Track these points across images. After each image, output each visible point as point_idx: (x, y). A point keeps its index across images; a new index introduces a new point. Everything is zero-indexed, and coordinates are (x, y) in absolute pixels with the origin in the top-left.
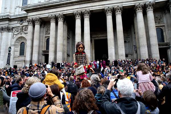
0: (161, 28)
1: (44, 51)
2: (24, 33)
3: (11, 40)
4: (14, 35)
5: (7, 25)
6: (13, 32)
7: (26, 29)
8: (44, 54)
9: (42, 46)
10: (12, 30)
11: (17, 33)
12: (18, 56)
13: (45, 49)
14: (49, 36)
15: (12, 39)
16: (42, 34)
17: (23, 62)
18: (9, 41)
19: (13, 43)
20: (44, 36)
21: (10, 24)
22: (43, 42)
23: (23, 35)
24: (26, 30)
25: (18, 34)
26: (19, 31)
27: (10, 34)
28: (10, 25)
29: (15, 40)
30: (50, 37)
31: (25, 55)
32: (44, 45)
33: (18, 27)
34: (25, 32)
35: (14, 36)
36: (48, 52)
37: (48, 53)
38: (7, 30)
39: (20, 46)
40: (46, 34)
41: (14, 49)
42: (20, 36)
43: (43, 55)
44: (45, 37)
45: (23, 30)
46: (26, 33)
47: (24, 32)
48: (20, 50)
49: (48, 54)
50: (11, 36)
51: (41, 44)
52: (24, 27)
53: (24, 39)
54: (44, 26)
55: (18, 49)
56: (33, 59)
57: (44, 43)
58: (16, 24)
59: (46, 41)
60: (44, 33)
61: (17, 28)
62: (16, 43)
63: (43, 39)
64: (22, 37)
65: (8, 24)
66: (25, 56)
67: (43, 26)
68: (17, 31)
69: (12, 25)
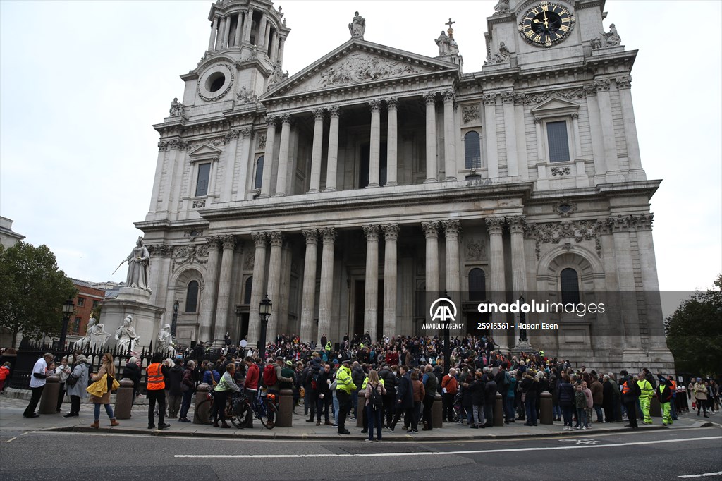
0: (481, 268)
1: (240, 307)
2: (199, 262)
3: (169, 275)
4: (176, 263)
5: (162, 240)
6: (174, 257)
7: (203, 252)
8: (240, 313)
9: (237, 295)
10: (172, 252)
11: (183, 260)
12: (183, 314)
13: (243, 302)
14: (251, 272)
15: (172, 274)
16: (236, 269)
17: (194, 327)
18: (165, 277)
19: (173, 283)
20: (242, 272)
21: (168, 238)
22: (238, 285)
23: (196, 267)
24: (201, 256)
25: (185, 261)
26: (188, 256)
27: (168, 260)
28: (167, 240)
29: (176, 275)
30: (254, 276)
31: (197, 311)
32: (240, 292)
33: (185, 245)
34: (201, 259)
35: (176, 266)
36: (248, 308)
37: (247, 312)
38: (161, 252)
39: (187, 290)
40: (245, 269)
41: (175, 297)
42: (188, 266)
43: (237, 314)
44: (244, 275)
45: (197, 255)
46: (202, 263)
47: (199, 258)
48: (187, 298)
49: (248, 314)
50: (168, 266)
51: (235, 290)
52: (198, 248)
53: (197, 275)
54: (242, 250)
55: (183, 296)
56: (216, 325)
57: (240, 288)
58: (182, 239)
59: (245, 282)
60: (242, 266)
61: (182, 248)
62: (179, 283)
63: (238, 280)
64: (192, 270)
65: (164, 238)
66: (198, 314)
67: (239, 250)
68: (183, 256)
69: (172, 241)
